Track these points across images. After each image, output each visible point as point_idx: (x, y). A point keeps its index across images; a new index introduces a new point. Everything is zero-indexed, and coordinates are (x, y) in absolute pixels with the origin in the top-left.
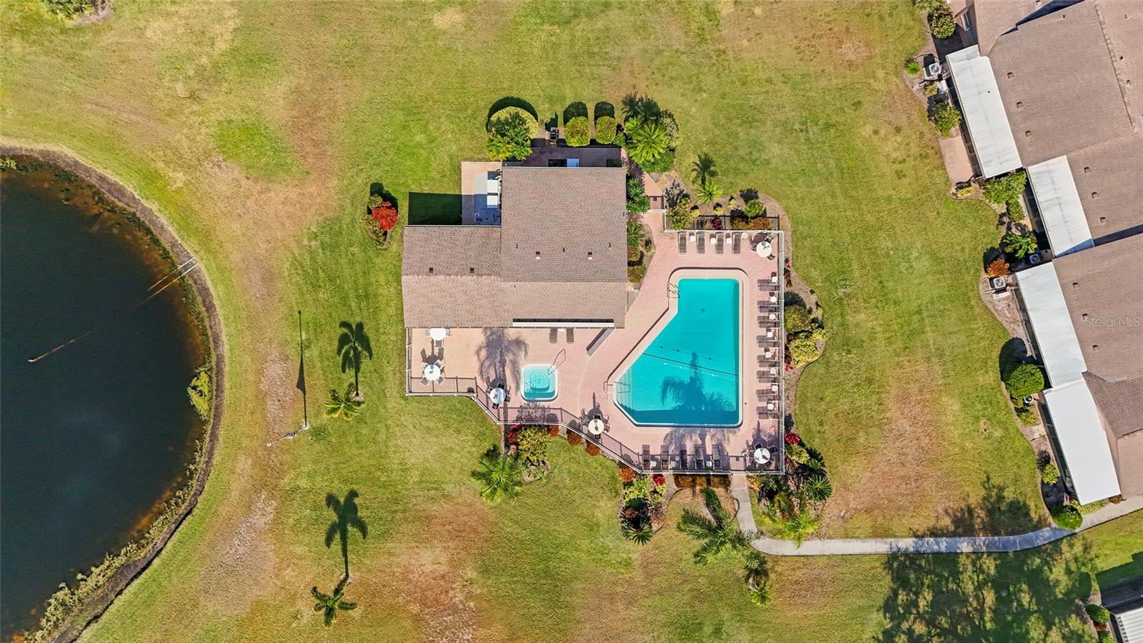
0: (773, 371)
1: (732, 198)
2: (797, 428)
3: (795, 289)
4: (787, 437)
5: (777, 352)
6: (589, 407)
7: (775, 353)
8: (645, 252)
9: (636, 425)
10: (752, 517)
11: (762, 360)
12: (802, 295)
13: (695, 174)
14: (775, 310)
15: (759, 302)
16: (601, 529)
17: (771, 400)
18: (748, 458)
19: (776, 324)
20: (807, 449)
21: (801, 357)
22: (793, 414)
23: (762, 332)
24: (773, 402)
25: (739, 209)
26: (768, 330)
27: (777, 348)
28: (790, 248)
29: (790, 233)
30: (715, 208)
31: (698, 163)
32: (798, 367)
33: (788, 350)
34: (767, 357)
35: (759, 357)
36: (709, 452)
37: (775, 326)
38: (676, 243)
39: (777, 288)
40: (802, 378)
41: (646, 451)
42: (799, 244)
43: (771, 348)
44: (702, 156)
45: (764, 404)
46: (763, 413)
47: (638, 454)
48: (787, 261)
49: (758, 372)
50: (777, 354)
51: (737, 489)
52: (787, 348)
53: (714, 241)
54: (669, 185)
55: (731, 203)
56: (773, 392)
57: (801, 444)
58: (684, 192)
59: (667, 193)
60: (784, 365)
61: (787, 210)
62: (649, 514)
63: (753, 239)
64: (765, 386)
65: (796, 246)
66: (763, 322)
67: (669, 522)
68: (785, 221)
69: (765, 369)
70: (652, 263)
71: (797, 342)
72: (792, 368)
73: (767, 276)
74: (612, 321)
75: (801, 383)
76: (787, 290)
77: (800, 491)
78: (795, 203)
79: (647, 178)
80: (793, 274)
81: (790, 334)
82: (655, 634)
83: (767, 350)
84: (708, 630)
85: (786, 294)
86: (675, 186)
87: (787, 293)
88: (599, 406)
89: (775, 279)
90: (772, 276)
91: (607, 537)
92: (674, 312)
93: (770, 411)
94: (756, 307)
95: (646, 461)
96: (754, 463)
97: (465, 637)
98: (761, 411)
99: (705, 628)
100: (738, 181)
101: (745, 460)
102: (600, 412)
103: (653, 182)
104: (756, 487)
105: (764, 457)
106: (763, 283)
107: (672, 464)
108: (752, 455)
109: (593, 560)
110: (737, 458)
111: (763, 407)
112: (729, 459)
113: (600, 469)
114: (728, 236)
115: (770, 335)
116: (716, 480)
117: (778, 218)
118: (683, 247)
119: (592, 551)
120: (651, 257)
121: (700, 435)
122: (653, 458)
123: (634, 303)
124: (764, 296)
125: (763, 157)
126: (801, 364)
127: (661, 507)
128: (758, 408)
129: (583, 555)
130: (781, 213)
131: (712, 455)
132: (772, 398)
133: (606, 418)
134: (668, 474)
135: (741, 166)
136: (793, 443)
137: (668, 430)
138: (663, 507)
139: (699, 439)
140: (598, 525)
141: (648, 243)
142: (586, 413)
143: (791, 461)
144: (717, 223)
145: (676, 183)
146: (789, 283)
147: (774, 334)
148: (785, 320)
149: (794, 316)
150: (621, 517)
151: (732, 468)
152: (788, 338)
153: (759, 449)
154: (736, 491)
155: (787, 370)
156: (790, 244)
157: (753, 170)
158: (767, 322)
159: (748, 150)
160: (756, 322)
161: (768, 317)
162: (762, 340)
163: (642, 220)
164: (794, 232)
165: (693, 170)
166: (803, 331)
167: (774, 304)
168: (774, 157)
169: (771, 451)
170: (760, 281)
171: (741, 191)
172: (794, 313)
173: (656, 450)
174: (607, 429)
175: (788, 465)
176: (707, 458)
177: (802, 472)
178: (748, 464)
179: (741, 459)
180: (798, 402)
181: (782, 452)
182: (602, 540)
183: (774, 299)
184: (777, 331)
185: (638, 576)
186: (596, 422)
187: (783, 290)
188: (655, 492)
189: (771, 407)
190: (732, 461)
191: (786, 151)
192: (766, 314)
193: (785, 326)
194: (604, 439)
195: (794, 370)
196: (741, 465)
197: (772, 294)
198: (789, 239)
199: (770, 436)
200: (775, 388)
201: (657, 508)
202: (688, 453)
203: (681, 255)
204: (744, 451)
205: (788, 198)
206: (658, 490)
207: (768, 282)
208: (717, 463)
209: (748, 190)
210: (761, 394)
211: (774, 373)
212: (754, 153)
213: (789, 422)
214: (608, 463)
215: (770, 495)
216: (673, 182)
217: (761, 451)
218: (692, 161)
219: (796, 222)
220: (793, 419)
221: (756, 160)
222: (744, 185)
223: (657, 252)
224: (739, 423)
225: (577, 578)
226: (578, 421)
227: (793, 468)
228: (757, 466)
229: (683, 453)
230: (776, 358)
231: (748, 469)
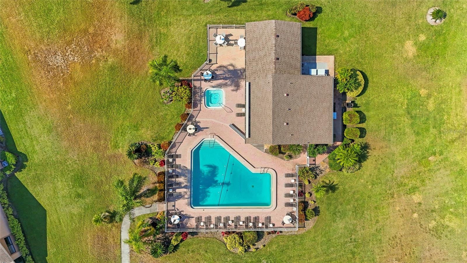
0: (222, 225)
1: (315, 202)
2: (190, 238)
3: (266, 236)
4: (186, 233)
5: (232, 227)
6: (201, 125)
7: (231, 226)
8: (285, 155)
9: (192, 151)
10: (142, 214)
11: (227, 219)
12: (262, 240)
13: (328, 182)
14: (255, 226)
15: (258, 217)
16: (135, 132)
17: (206, 224)
18: (174, 212)
19: (247, 226)
20: (179, 244)
21: (229, 240)
22: (198, 236)
23: (243, 219)
24: (205, 225)
25: (309, 206)
26: (243, 222)
27: (234, 227)
28: (288, 234)
29: (296, 233)
30: (309, 193)
31: (334, 184)
32: (224, 238)
33: (233, 233)
34: (229, 222)
35: (229, 217)
36: (178, 191)
37: (246, 226)
38: (290, 172)
39: (267, 227)
40: (218, 240)
41: (178, 156)
42: (290, 239)
43: (234, 223)
44: (337, 186)
45: (203, 220)
46: (199, 220)
47: (176, 152)
48: (281, 232)
49: (221, 217)
50: (230, 227)
51: (157, 206)
52: (234, 232)
53: (292, 192)
54: (322, 168)
55: (312, 202)
56: (210, 225)
57: (182, 241)
58: (318, 176)
59: (317, 167)
60: (224, 231)
61: (309, 232)
62: (143, 158)
63: (292, 213)
64: (213, 221)
65: (289, 237)
66: (248, 219)
67: (139, 169)
68: (303, 231)
69: (222, 221)
70: (279, 159)
71: (237, 238)
72: (223, 235)
73: (273, 221)
74: (249, 137)
75: (215, 240)
76: (265, 232)
77: (156, 240)
78: (312, 236)
79: (326, 156)
80: (274, 236)
81: (241, 234)
82: (77, 162)
83: (233, 221)
84: (80, 191)
85: (263, 232)
86: (321, 171)
87: (264, 232)
88: (202, 131)
89: (271, 225)
90: (273, 224)
91: (131, 135)
92: (253, 171)
93: (200, 224)
94: (256, 215)
95: (172, 156)
96: (172, 215)
97: (76, 58)
98: (200, 219)
99: (80, 189)
100: (324, 205)
101: (173, 210)
102: (199, 131)
103: (323, 160)
104: (158, 216)
105: (175, 221)
106: (268, 219)
107: (170, 170)
108: (176, 214)
109: (118, 128)
110: (174, 206)
111: (202, 220)
112: (173, 201)
113: (168, 131)
114: (294, 200)
115: (241, 223)
116: (162, 194)
117: (304, 227)
118: (288, 175)
119: (123, 127)
120: (283, 159)
121: (186, 185)
122: (174, 160)
123: (258, 149)
124: (262, 220)
125: (337, 218)
126: (225, 240)
127: (147, 164)
128: (201, 217)
129: (121, 122)
130: (307, 228)
131: (176, 192)
132: (207, 224)
133: (196, 134)
134: (165, 168)
135: (332, 207)
136: (182, 236)
137: (189, 168)
138: (147, 166)
139: (184, 185)
140: (137, 130)
141: (290, 157)
142: (198, 124)
143: (172, 235)
144: (301, 194)
145: (322, 172)
146: (269, 233)
147: (242, 225)
148: (249, 232)
149: (252, 236)
150: (142, 143)
151: (169, 204)
152: (239, 233)
153: (179, 218)
154: (156, 205)
155: (222, 233)
156: (290, 233)
157: (330, 213)
158: (248, 221)
159: (341, 210)
160: (248, 215)
161: (250, 222)
162: (238, 219)
163: (303, 153)
164: (296, 236)
165: (330, 181)
166: (243, 241)
167: (258, 225)
168: (337, 225)
169: (178, 225)
170: (270, 217)
171: (319, 207)
172: (253, 236)
173: (178, 161)
174: (190, 135)
175: (170, 233)
176: (174, 190)
177: (167, 241)
178: (171, 212)
179: (173, 208)
180: (205, 239)
181: (178, 230)
182: (129, 132)
183: (260, 225)
184: (243, 227)
185: (109, 152)
186: (194, 129)
187: (266, 230)
188: (156, 161)
189: (202, 224)
190: (173, 203)
191: (340, 231)
192: (252, 221)
193: (246, 232)
194: (184, 133)
195: (222, 237)
196: (170, 208)
197: (263, 224)
198: (293, 233)
199: (186, 224)
200: (212, 226)
201: (147, 163)
202: (177, 179)
203: (284, 175)
204: (178, 210)
205: (315, 233)
206: (156, 163)
207: (270, 222)
208: (171, 195)
209: (319, 211)
210: (209, 219)
211: (220, 226)
212: (339, 214)
213: (193, 234)
214: (171, 136)
215: (154, 224)
216: (324, 170)
217: (178, 219)
218: (335, 180)
219: (302, 237)
220: (195, 236)
221: (335, 214)
222: (322, 209)
223: (285, 162)
225: (108, 119)
226: (194, 119)
227: (169, 236)
228: (170, 217)
229: (177, 176)
230: (228, 227)
231: (168, 211)
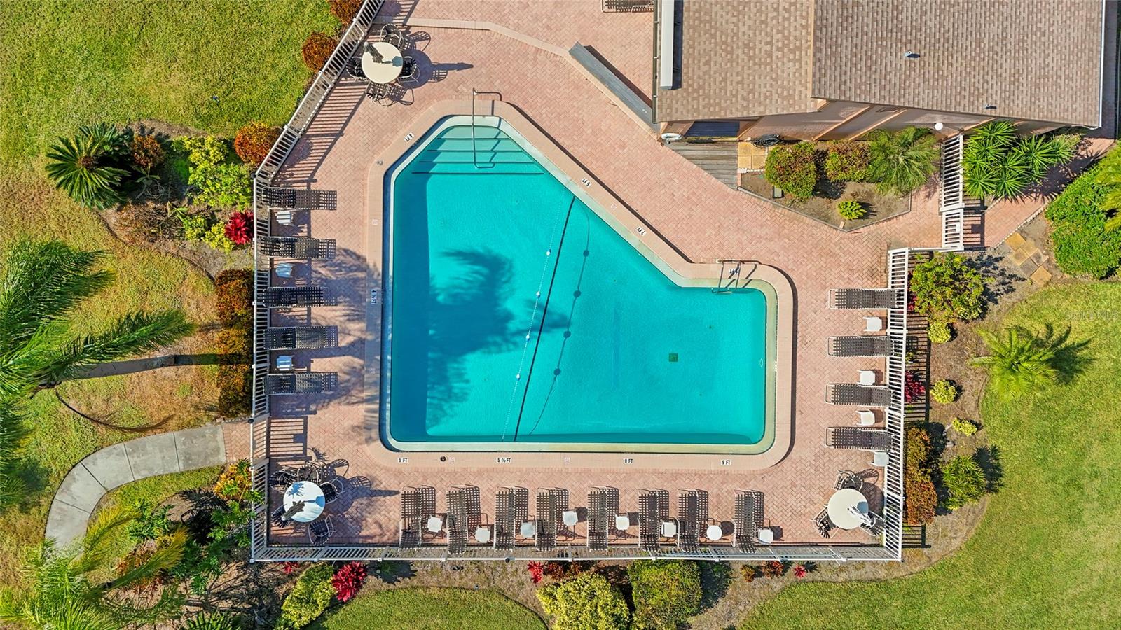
0: (528, 531)
1: (979, 426)
2: (378, 593)
3: (739, 585)
4: (354, 569)
5: (576, 541)
6: (435, 52)
7: (574, 535)
8: (840, 201)
9: (387, 175)
10: (145, 473)
11: (556, 502)
12: (722, 606)
13: (1039, 330)
14: (689, 537)
15: (705, 495)
16: (111, 73)
17: (453, 524)
18: (299, 465)
19: (650, 538)
20: (321, 618)
21: (564, 605)
22: (415, 582)
23: (630, 502)
24: (447, 531)
25: (949, 445)
26: (633, 519)
27: (587, 542)
28: (844, 576)
29: (882, 574)
30: (952, 382)
31: (1068, 341)
32: (538, 595)
33: (581, 570)
34: (565, 515)
35: (564, 494)
36: (320, 365)
37: (643, 536)
38: (861, 284)
39: (746, 543)
40: (508, 604)
41: (328, 200)
42: (855, 599)
43: (587, 524)
44: (1085, 352)
45: (442, 507)
46: (420, 503)
47: (311, 180)
48: (811, 567)
49: (524, 493)
50: (570, 541)
51: (220, 437)
52: (585, 566)
53: (867, 379)
54: (1013, 264)
55: (967, 425)
56: (472, 531)
57: (334, 605)
58: (991, 304)
59: (992, 261)
60: (541, 560)
61: (948, 569)
62: (151, 205)
63: (867, 480)
64: (489, 510)
65: (850, 591)
66: (654, 505)
67: (130, 258)
68: (920, 562)
69: (533, 511)
70: (808, 220)
71: (605, 595)
72: (536, 580)
73: (772, 512)
74: (677, 84)
75: (496, 601)
76: (737, 568)
77: (212, 600)
78: (963, 591)
79: (1035, 206)
80: (777, 584)
81: (622, 573)
83: (581, 514)
85: (726, 566)
86: (1009, 281)
87: (729, 568)
88: (438, 79)
89: (766, 536)
90: (773, 529)
91: (90, 92)
92: (683, 276)
93: (424, 523)
94: (693, 487)
95: (289, 199)
96: (287, 480)
98: (423, 500)
100: (1024, 443)
101: (296, 458)
102: (421, 83)
103: (1021, 224)
104: (222, 487)
105: (299, 507)
106: (752, 506)
107: (283, 265)
108: (306, 475)
109: (31, 56)
110: (301, 438)
111: (434, 504)
112: (297, 415)
113: (273, 78)
114: (879, 416)
115: (622, 523)
116: (238, 379)
117: (923, 546)
118: (850, 299)
119: (53, 51)
120: (826, 219)
121: (361, 341)
122: (302, 218)
123: (706, 173)
124: (722, 507)
125: (1088, 506)
126: (544, 602)
127: (172, 237)
128: (432, 492)
129: (44, 27)
130: (935, 553)
131: (309, 371)
132: (458, 526)
133: (407, 96)
134: (254, 258)
135: (1064, 452)
136: (335, 582)
137: (373, 258)
138: (170, 243)
139: (350, 339)
140: (120, 67)
141: (866, 210)
142: (420, 46)
143: (291, 576)
144: (918, 385)
145: (1014, 284)
146: (755, 572)
147: (624, 534)
148: (661, 564)
149: (674, 585)
150: (143, 128)
151: (275, 423)
152: (612, 568)
153: (321, 494)
154: (214, 433)
155: (531, 567)
156: (854, 575)
157: (1054, 480)
158: (652, 515)
159: (1104, 467)
160: (653, 486)
161: (667, 520)
162: (606, 502)
163: (923, 194)
164: (884, 584)
165: (1050, 328)
166: (632, 608)
167: (703, 534)
168: (1086, 536)
169: (317, 527)
170: (760, 496)
171: (995, 450)
172: (682, 587)
173: (322, 225)
174: (376, 91)
175: (281, 568)
176: (301, 360)
177: (262, 606)
178: (285, 466)
179: (298, 448)
180: (446, 595)
181: (315, 554)
182: (82, 77)
183: (714, 533)
184: (629, 541)
186: (395, 62)
187: (739, 559)
188: (211, 222)
189: (435, 524)
190: (294, 425)
191: (1100, 567)
192: (674, 513)
193: (649, 565)
194: (348, 92)
195: (529, 585)
196: (283, 446)
197: (726, 528)
198: (868, 572)
199: (358, 522)
200: (482, 535)
201: (170, 227)
202: (316, 310)
203: (830, 295)
204: (319, 456)
205: (978, 572)
206: (214, 229)
207: (760, 520)
208: (286, 383)
209: (998, 468)
210: (469, 499)
211: (523, 535)
212: (1097, 482)
213: (394, 571)
214: (287, 100)
215: (200, 526)
216: (1021, 274)
217: (318, 501)
218: (1074, 324)
219: (913, 593)
220: (402, 582)
221: (1080, 487)
222: (1010, 460)
223: (837, 236)
224: (392, 442)
226: (398, 20)
227: (273, 583)
228: (280, 488)
229: (313, 296)
230: (559, 539)
231: (272, 462)
